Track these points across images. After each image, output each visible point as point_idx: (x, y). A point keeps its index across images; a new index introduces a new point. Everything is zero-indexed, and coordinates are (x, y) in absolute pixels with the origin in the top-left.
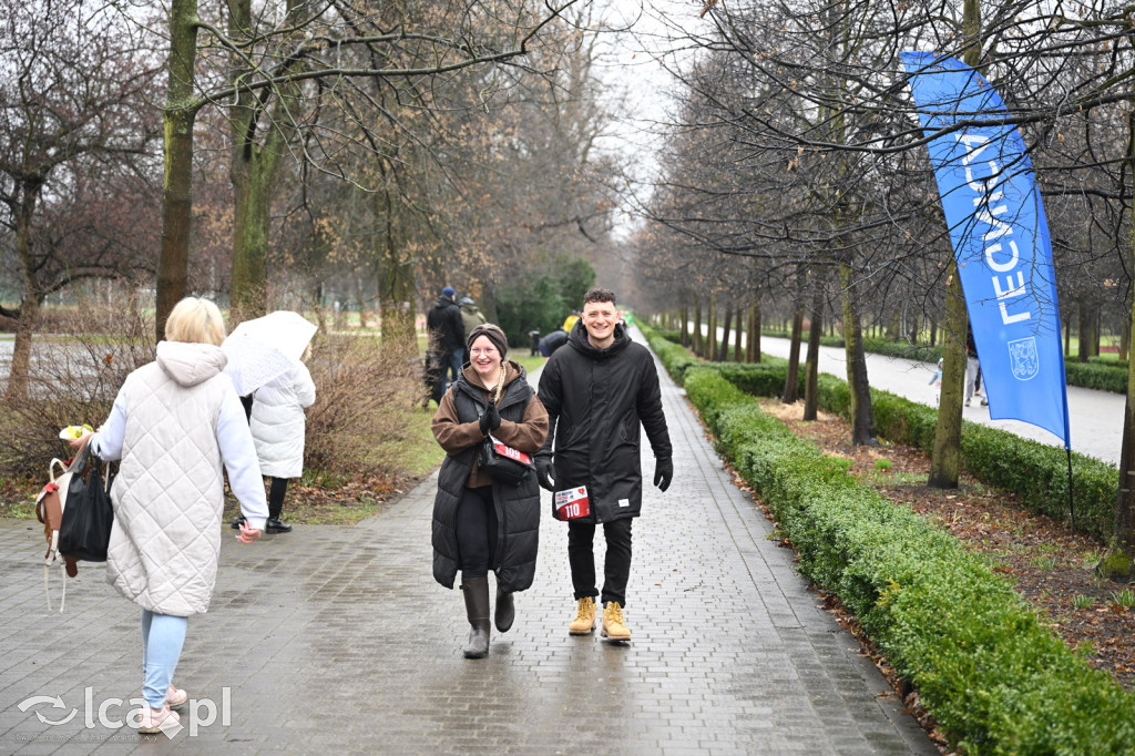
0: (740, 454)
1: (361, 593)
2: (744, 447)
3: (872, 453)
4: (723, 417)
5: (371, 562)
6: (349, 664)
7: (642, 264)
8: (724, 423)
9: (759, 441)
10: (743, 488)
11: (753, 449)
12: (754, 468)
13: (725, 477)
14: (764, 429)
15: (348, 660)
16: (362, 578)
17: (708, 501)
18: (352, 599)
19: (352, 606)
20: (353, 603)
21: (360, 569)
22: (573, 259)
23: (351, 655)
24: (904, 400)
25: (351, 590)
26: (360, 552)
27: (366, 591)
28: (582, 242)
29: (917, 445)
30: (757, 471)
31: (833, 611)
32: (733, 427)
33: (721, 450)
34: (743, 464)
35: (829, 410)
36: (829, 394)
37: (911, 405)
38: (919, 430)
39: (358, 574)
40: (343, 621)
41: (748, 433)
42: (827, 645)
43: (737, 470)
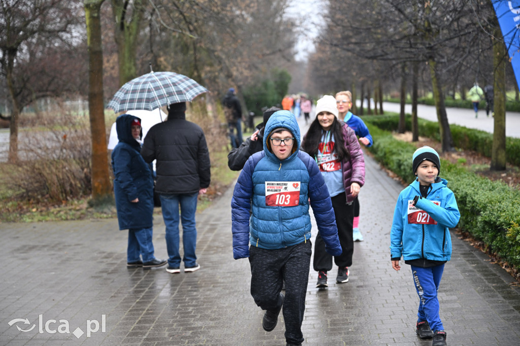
0: (393, 161)
1: (215, 248)
2: (395, 158)
3: (454, 155)
4: (377, 143)
5: (216, 232)
6: (221, 288)
7: (316, 69)
8: (378, 146)
9: (402, 154)
10: (395, 179)
11: (400, 158)
12: (402, 167)
13: (383, 173)
14: (403, 147)
15: (220, 286)
16: (214, 240)
17: (379, 186)
18: (212, 252)
19: (213, 256)
20: (212, 254)
21: (211, 236)
22: (280, 70)
23: (220, 283)
24: (464, 128)
25: (210, 247)
26: (208, 227)
27: (218, 247)
28: (283, 62)
29: (475, 149)
30: (405, 169)
31: (467, 240)
32: (384, 148)
33: (378, 160)
34: (395, 167)
35: (423, 136)
36: (422, 127)
37: (469, 130)
38: (477, 142)
39: (210, 239)
40: (210, 264)
41: (395, 150)
42: (472, 259)
43: (389, 169)
